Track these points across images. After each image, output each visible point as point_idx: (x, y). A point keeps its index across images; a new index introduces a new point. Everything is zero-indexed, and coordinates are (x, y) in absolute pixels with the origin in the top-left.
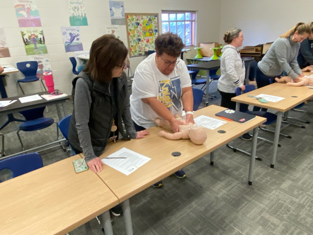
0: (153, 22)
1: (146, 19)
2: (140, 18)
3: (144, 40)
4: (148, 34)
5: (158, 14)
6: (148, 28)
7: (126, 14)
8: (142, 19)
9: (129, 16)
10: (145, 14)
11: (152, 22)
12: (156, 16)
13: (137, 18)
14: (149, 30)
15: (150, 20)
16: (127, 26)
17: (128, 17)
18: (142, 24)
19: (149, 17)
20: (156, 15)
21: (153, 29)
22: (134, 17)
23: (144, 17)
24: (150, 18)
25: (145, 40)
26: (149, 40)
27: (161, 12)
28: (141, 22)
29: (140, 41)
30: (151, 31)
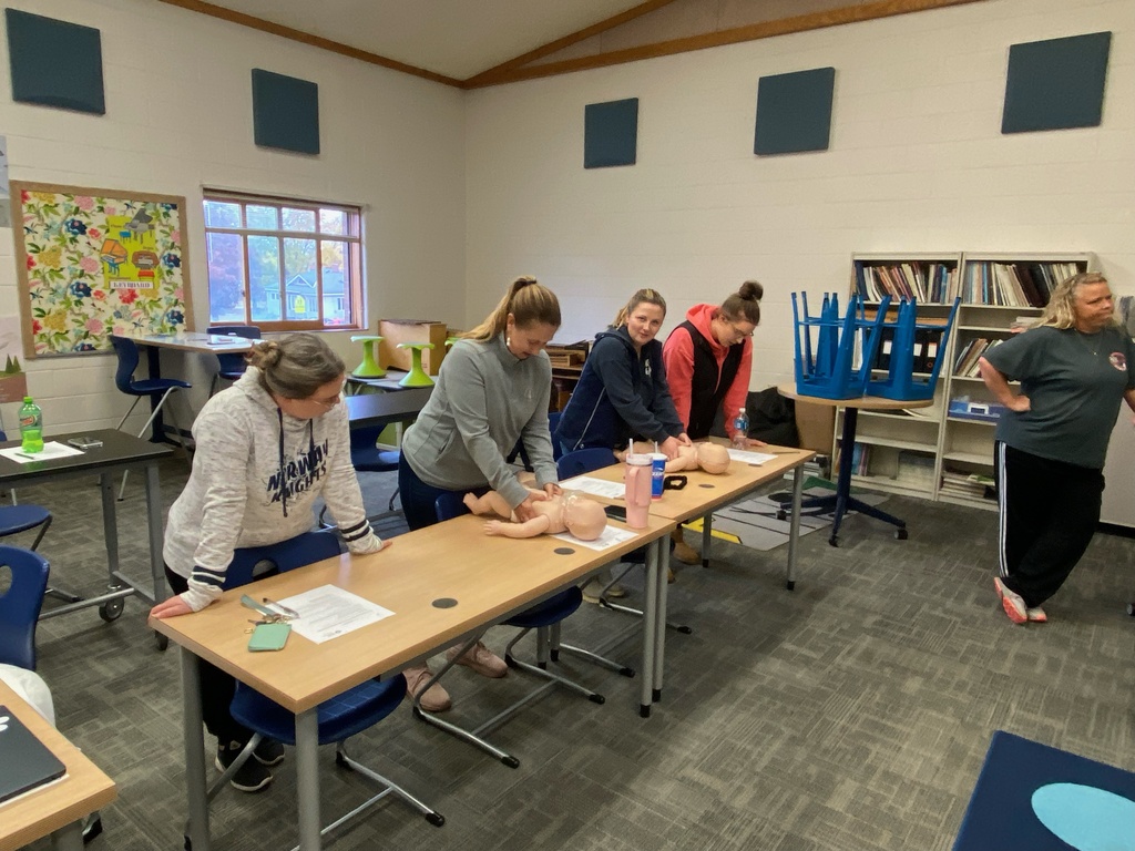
0: (158, 228)
1: (122, 213)
2: (90, 204)
3: (107, 292)
4: (128, 269)
5: (182, 200)
6: (132, 247)
7: (13, 184)
8: (101, 209)
9: (29, 194)
10: (118, 195)
11: (152, 227)
12: (174, 207)
13: (74, 204)
14: (137, 256)
15: (142, 217)
16: (20, 232)
17: (25, 197)
18: (102, 231)
19: (139, 205)
20: (176, 204)
21: (158, 255)
22: (60, 198)
23: (110, 203)
24: (142, 212)
25: (117, 294)
26: (138, 292)
27: (200, 194)
28: (96, 221)
29: (88, 295)
30: (143, 261)
